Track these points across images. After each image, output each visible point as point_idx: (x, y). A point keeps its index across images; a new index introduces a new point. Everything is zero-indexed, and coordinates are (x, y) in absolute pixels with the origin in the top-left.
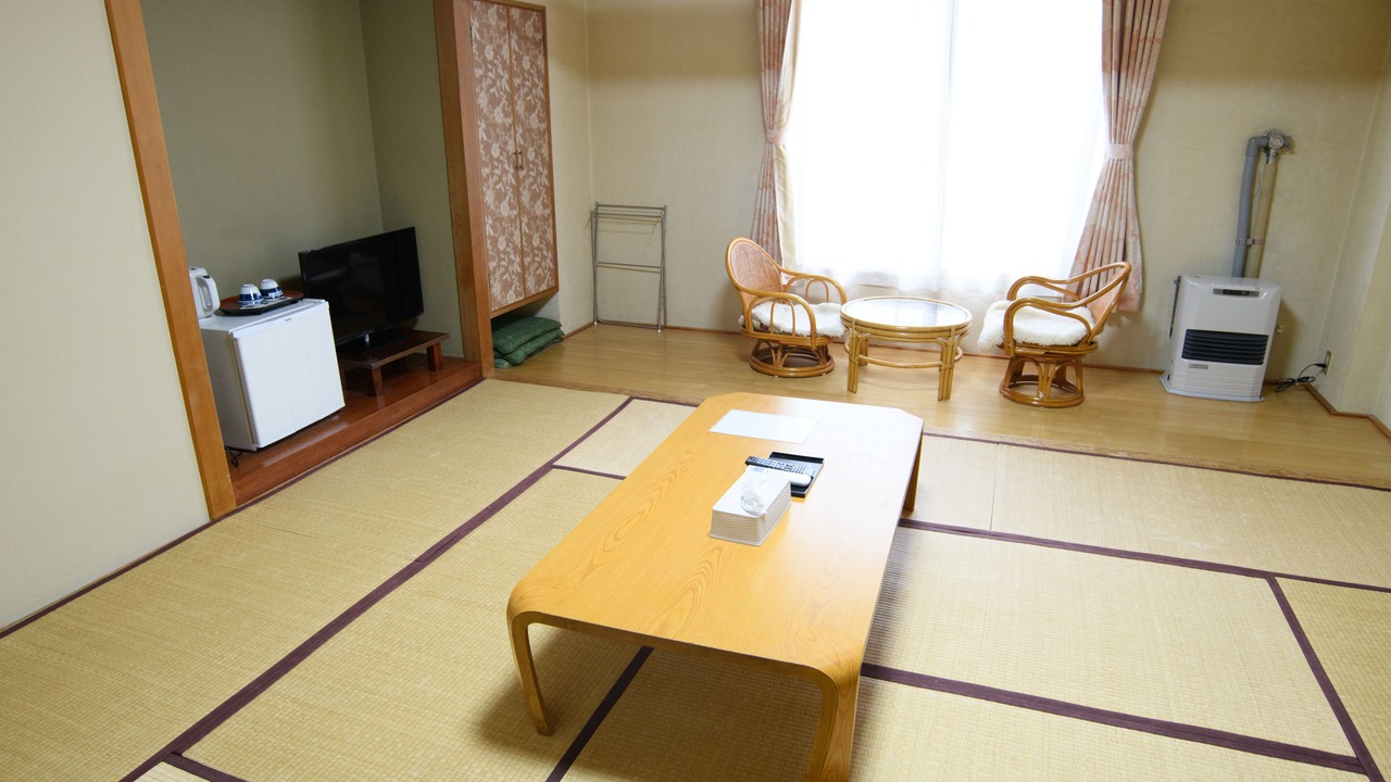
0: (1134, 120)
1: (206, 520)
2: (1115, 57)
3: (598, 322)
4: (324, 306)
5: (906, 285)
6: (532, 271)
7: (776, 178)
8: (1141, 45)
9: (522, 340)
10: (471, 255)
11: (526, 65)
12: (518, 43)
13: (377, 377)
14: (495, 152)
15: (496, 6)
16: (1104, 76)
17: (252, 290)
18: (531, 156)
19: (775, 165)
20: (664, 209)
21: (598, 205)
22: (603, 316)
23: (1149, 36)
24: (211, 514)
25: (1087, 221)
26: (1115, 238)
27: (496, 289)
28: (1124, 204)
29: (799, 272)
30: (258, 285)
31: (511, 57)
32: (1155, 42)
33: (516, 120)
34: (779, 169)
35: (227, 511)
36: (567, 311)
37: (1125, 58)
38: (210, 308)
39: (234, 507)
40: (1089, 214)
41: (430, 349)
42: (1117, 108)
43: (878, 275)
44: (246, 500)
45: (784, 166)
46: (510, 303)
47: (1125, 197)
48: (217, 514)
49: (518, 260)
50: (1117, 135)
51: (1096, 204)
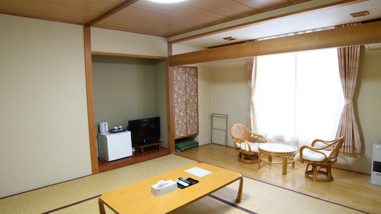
0: (351, 92)
1: (91, 174)
2: (344, 73)
3: (212, 143)
4: (130, 132)
5: (287, 140)
6: (190, 129)
7: (251, 108)
8: (351, 69)
9: (184, 146)
10: (170, 124)
11: (191, 80)
12: (188, 76)
13: (142, 150)
14: (179, 100)
15: (182, 68)
16: (341, 80)
17: (116, 128)
18: (191, 101)
19: (251, 105)
20: (227, 115)
21: (213, 114)
22: (214, 141)
23: (354, 67)
24: (92, 173)
25: (340, 123)
26: (349, 129)
27: (177, 133)
28: (351, 118)
29: (255, 134)
30: (118, 127)
31: (186, 79)
32: (356, 68)
33: (187, 93)
34: (252, 106)
35: (96, 173)
36: (201, 140)
37: (347, 74)
38: (105, 131)
39: (98, 172)
40: (340, 122)
41: (158, 145)
42: (346, 88)
43: (280, 136)
44: (101, 171)
45: (253, 105)
46: (181, 136)
47: (351, 116)
48: (94, 172)
49: (185, 126)
50: (347, 97)
51: (342, 118)
